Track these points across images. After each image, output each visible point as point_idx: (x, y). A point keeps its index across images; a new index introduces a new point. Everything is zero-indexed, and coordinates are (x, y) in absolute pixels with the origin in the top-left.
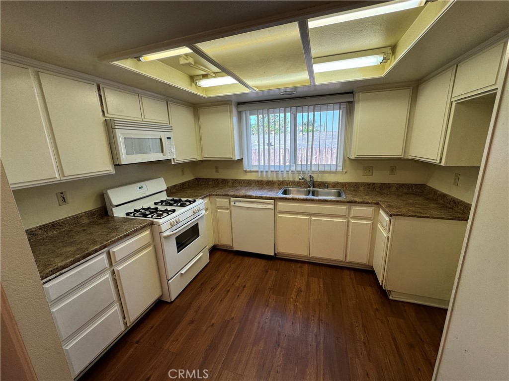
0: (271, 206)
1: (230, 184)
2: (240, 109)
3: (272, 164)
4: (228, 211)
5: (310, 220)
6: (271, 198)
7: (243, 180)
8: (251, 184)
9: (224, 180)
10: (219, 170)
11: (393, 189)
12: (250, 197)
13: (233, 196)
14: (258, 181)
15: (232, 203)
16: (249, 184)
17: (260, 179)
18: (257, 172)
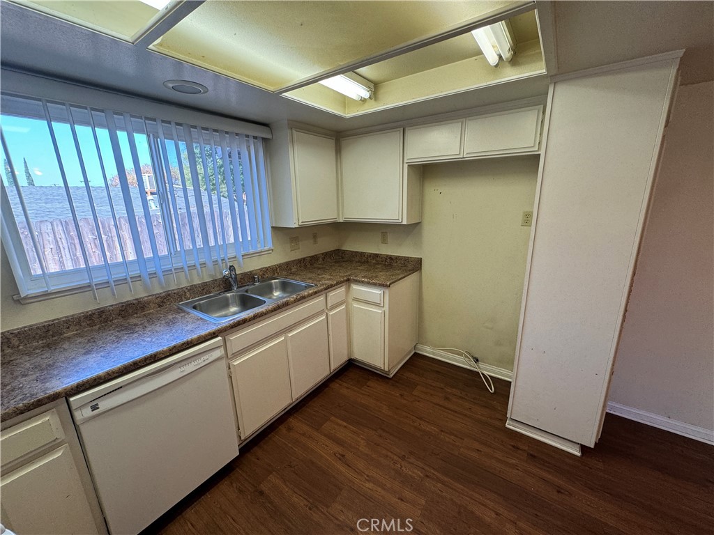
6: (213, 335)
11: (320, 261)
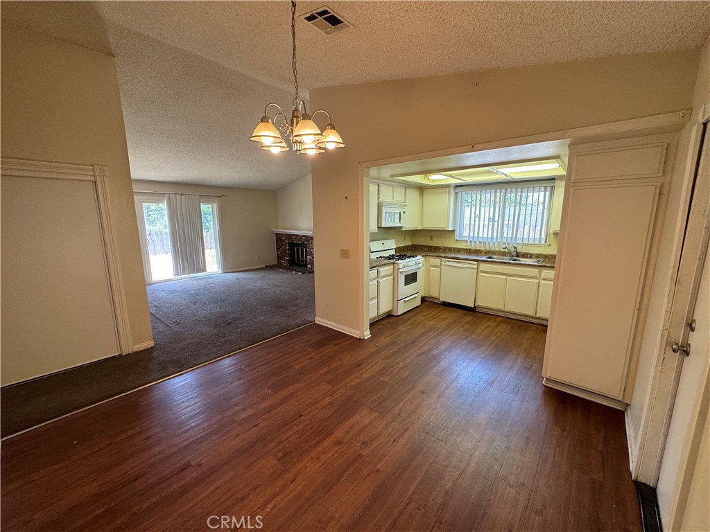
0: (475, 267)
1: (442, 250)
2: (457, 191)
3: (481, 235)
4: (439, 269)
5: (506, 279)
6: (475, 260)
7: (454, 248)
8: (460, 252)
9: (437, 247)
10: (433, 239)
12: (458, 259)
13: (444, 257)
14: (467, 250)
15: (443, 263)
16: (458, 250)
17: (469, 248)
18: (467, 241)
